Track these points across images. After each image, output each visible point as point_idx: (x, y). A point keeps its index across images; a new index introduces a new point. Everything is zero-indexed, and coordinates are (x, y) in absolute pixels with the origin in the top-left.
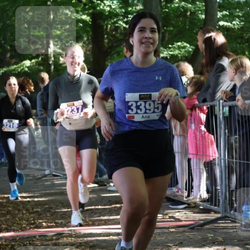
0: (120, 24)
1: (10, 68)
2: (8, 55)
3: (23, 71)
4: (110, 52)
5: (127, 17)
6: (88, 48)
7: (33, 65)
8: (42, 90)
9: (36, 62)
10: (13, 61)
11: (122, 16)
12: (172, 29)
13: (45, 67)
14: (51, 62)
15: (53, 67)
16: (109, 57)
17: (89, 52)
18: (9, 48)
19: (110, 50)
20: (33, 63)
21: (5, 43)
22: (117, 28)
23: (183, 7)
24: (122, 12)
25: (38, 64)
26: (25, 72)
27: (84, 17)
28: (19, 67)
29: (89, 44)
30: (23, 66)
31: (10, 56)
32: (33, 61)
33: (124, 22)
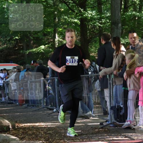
0: (97, 24)
1: (33, 50)
3: (40, 52)
4: (91, 40)
5: (101, 20)
6: (78, 38)
7: (46, 48)
9: (48, 46)
10: (35, 46)
11: (98, 20)
12: (127, 27)
13: (53, 50)
14: (56, 46)
16: (90, 44)
17: (78, 40)
18: (32, 38)
19: (91, 39)
20: (46, 47)
21: (30, 36)
22: (94, 27)
23: (134, 15)
24: (98, 17)
25: (49, 47)
26: (41, 52)
27: (76, 20)
28: (38, 49)
29: (78, 36)
30: (40, 48)
31: (33, 43)
32: (46, 46)
33: (99, 23)
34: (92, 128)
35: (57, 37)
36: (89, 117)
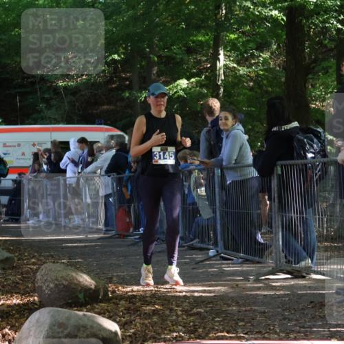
0: (332, 24)
2: (155, 70)
3: (176, 95)
4: (313, 68)
6: (278, 62)
7: (193, 87)
8: (209, 125)
9: (197, 82)
10: (163, 79)
11: (336, 11)
13: (211, 91)
14: (220, 82)
15: (222, 90)
16: (310, 76)
17: (280, 68)
18: (156, 59)
19: (314, 65)
20: (192, 83)
21: (150, 52)
22: (325, 31)
24: (337, 5)
25: (200, 84)
26: (180, 97)
27: (275, 13)
28: (170, 89)
29: (280, 54)
30: (176, 87)
31: (157, 72)
32: (193, 80)
33: (339, 21)
34: (312, 302)
35: (222, 57)
36: (304, 274)
